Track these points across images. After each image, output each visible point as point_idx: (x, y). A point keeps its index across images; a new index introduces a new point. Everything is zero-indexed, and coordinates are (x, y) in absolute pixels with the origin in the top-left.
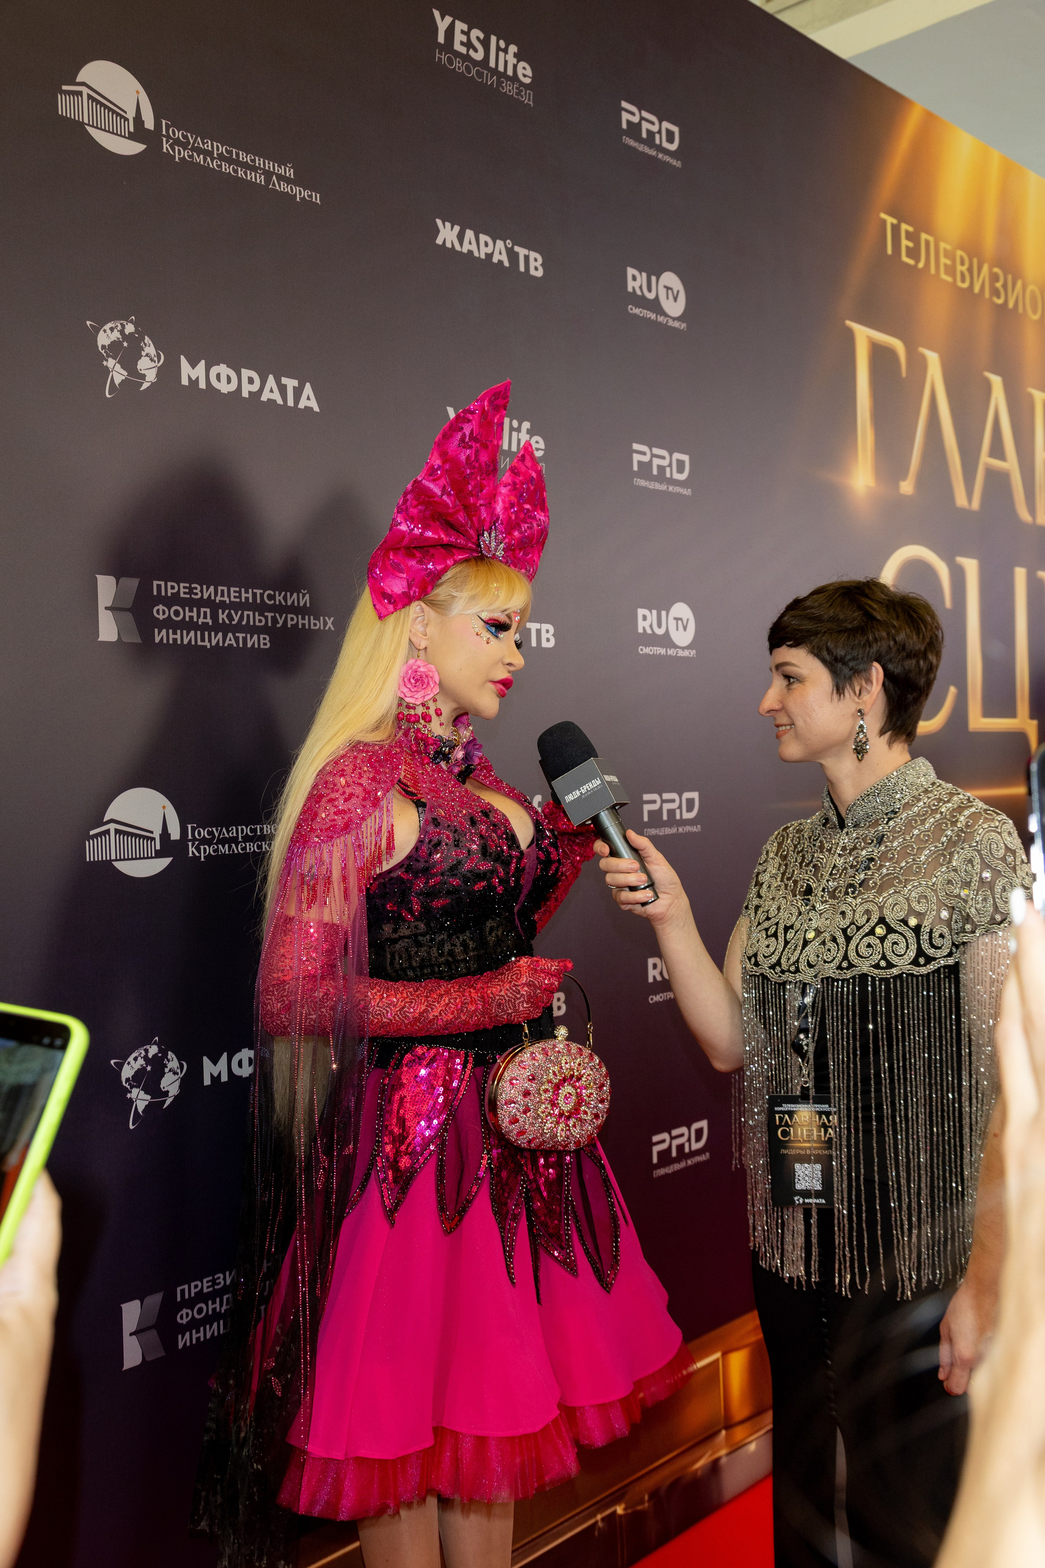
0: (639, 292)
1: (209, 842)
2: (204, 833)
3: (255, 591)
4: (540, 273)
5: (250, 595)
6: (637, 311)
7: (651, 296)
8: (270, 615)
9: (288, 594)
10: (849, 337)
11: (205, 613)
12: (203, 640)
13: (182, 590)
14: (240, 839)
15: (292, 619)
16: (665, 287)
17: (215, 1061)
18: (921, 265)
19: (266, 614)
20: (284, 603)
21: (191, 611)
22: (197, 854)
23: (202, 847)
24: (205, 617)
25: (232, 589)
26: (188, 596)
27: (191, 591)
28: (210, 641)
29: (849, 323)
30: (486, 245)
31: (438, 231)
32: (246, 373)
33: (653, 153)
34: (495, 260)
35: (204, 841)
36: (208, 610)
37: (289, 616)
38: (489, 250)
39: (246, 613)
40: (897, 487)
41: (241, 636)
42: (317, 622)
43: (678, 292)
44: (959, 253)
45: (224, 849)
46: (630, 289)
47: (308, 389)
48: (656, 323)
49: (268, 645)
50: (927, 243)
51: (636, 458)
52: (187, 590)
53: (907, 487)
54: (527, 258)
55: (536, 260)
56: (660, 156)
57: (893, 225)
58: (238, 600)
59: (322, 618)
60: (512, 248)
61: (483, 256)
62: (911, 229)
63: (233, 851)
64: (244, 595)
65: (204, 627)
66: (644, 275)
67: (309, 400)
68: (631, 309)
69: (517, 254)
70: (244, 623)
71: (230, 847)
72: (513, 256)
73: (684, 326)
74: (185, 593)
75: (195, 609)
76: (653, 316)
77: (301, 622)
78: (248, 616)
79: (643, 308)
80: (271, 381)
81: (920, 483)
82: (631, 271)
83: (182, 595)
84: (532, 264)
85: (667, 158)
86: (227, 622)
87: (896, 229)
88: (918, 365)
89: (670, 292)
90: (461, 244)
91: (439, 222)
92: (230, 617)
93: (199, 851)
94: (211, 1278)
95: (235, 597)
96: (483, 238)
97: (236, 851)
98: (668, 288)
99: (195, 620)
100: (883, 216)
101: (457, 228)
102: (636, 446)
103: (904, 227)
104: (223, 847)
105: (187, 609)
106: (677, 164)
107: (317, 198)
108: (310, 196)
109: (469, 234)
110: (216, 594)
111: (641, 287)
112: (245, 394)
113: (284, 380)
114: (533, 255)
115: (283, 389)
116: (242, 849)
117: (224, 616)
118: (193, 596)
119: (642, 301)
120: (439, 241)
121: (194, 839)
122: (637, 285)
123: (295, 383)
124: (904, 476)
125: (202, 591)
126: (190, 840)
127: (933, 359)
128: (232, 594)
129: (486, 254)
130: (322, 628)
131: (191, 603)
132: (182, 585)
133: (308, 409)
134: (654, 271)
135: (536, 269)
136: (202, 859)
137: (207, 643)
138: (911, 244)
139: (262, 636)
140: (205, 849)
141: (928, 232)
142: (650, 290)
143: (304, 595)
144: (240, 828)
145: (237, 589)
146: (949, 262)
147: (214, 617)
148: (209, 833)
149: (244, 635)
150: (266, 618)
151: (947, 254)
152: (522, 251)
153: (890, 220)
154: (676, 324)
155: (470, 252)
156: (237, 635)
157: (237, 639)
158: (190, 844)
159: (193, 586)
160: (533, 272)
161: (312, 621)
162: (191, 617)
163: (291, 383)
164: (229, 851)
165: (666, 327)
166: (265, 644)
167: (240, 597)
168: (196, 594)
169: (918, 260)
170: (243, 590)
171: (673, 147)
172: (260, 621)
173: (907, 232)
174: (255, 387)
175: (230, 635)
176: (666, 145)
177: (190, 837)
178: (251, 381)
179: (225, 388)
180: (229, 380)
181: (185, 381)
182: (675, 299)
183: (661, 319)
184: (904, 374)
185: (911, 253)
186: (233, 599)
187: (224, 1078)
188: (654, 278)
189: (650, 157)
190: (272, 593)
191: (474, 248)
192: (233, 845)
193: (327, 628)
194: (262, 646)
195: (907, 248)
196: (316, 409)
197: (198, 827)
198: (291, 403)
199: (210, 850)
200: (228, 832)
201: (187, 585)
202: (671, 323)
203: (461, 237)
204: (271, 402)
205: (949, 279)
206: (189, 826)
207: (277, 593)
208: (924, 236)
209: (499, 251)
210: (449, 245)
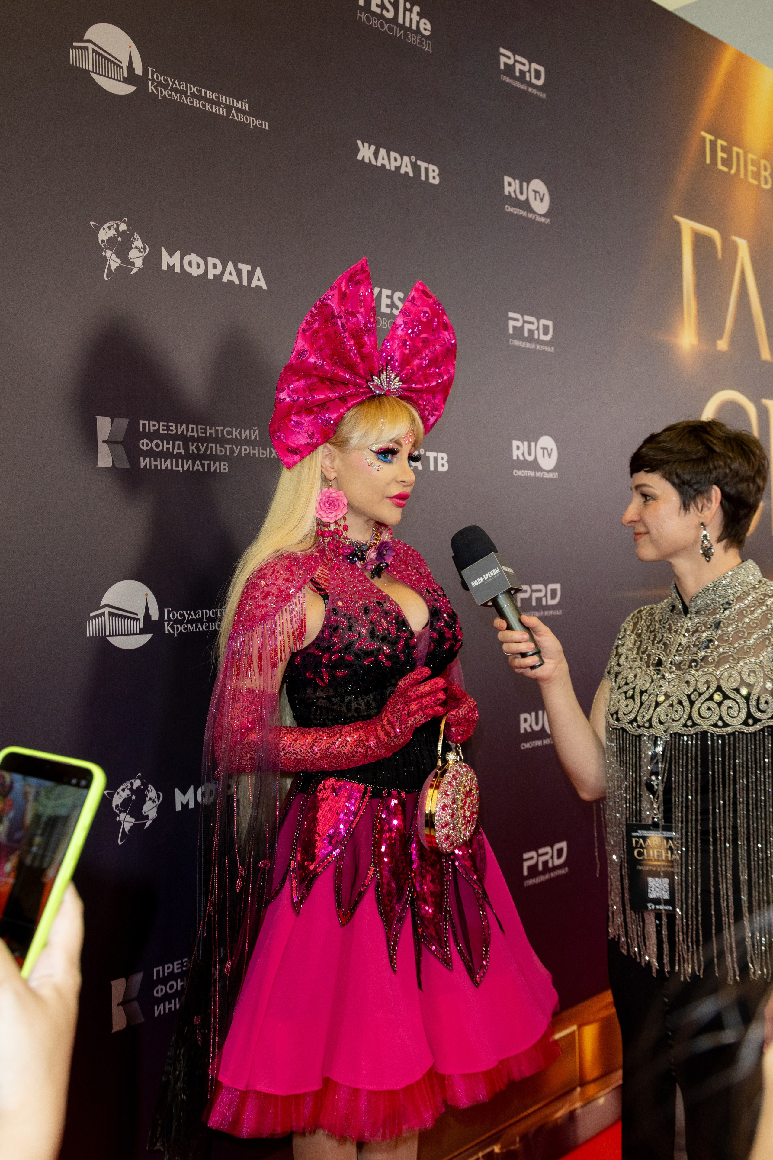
0: (513, 195)
1: (181, 622)
2: (177, 615)
3: (217, 428)
4: (437, 181)
5: (213, 431)
6: (512, 210)
7: (523, 198)
8: (228, 446)
9: (243, 430)
10: (677, 228)
11: (179, 445)
12: (177, 466)
13: (161, 428)
14: (205, 620)
15: (245, 450)
16: (534, 191)
17: (184, 793)
18: (733, 172)
19: (225, 446)
20: (239, 438)
21: (168, 443)
22: (172, 632)
23: (175, 626)
24: (179, 448)
25: (200, 427)
26: (166, 432)
27: (168, 428)
28: (182, 466)
29: (676, 217)
30: (396, 160)
31: (358, 150)
32: (211, 260)
33: (524, 87)
34: (402, 171)
35: (177, 621)
36: (181, 443)
37: (243, 447)
38: (398, 164)
39: (210, 445)
40: (715, 345)
41: (206, 462)
42: (265, 452)
43: (544, 194)
44: (763, 162)
45: (192, 628)
46: (506, 193)
47: (258, 272)
48: (526, 219)
49: (227, 470)
50: (738, 154)
51: (511, 323)
52: (165, 428)
53: (723, 345)
54: (427, 169)
55: (434, 171)
56: (530, 89)
57: (711, 141)
58: (204, 435)
59: (268, 449)
60: (416, 162)
61: (393, 169)
62: (725, 144)
63: (199, 629)
64: (208, 431)
65: (178, 456)
66: (517, 182)
67: (259, 281)
68: (508, 208)
69: (419, 167)
70: (208, 453)
71: (197, 626)
72: (416, 168)
73: (548, 221)
74: (163, 430)
75: (171, 442)
76: (524, 214)
77: (252, 452)
78: (212, 447)
79: (517, 207)
80: (230, 266)
81: (733, 342)
82: (507, 179)
83: (161, 432)
84: (431, 174)
85: (535, 92)
86: (196, 452)
87: (713, 144)
88: (731, 250)
89: (537, 194)
90: (376, 159)
91: (359, 143)
92: (198, 448)
93: (173, 629)
94: (180, 962)
95: (202, 433)
96: (393, 154)
97: (201, 630)
98: (536, 192)
99: (171, 450)
100: (703, 134)
101: (373, 147)
102: (511, 315)
103: (720, 142)
104: (192, 626)
105: (165, 442)
106: (543, 95)
107: (266, 126)
108: (261, 124)
109: (383, 152)
110: (187, 431)
111: (515, 191)
112: (210, 277)
113: (240, 266)
114: (432, 167)
115: (239, 272)
116: (206, 628)
117: (194, 448)
118: (170, 432)
119: (515, 202)
120: (359, 157)
121: (169, 620)
122: (512, 189)
123: (249, 267)
124: (720, 336)
125: (176, 428)
126: (166, 621)
127: (743, 245)
128: (200, 431)
129: (396, 167)
130: (268, 456)
131: (168, 438)
132: (161, 424)
133: (259, 288)
134: (525, 178)
135: (434, 178)
136: (176, 635)
137: (180, 469)
138: (725, 156)
139: (222, 463)
140: (178, 628)
141: (738, 146)
142: (522, 193)
143: (254, 431)
144: (204, 611)
145: (204, 427)
146: (755, 169)
147: (186, 448)
148: (181, 615)
149: (209, 462)
150: (226, 449)
151: (754, 163)
152: (423, 165)
153: (709, 137)
154: (542, 220)
155: (383, 166)
156: (203, 462)
157: (203, 465)
158: (166, 623)
159: (170, 424)
160: (431, 181)
161: (261, 451)
162: (168, 449)
163: (245, 268)
164: (196, 629)
165: (534, 221)
166: (225, 469)
167: (205, 433)
168: (172, 430)
169: (730, 167)
170: (208, 427)
171: (540, 83)
172: (221, 451)
173: (722, 146)
174: (218, 271)
175: (198, 462)
176: (534, 81)
177: (166, 618)
178: (215, 266)
179: (195, 272)
180: (198, 266)
181: (165, 267)
182: (542, 200)
183: (530, 216)
184: (720, 256)
185: (725, 162)
186: (200, 434)
187: (191, 806)
188: (525, 184)
189: (522, 90)
190: (230, 429)
191: (386, 162)
192: (199, 625)
194: (222, 471)
195: (722, 158)
196: (265, 287)
197: (172, 610)
198: (245, 283)
199: (182, 628)
200: (195, 615)
201: (166, 424)
202: (538, 219)
203: (376, 154)
204: (230, 282)
205: (755, 182)
206: (166, 610)
207: (234, 429)
208: (735, 149)
209: (405, 165)
210: (367, 160)
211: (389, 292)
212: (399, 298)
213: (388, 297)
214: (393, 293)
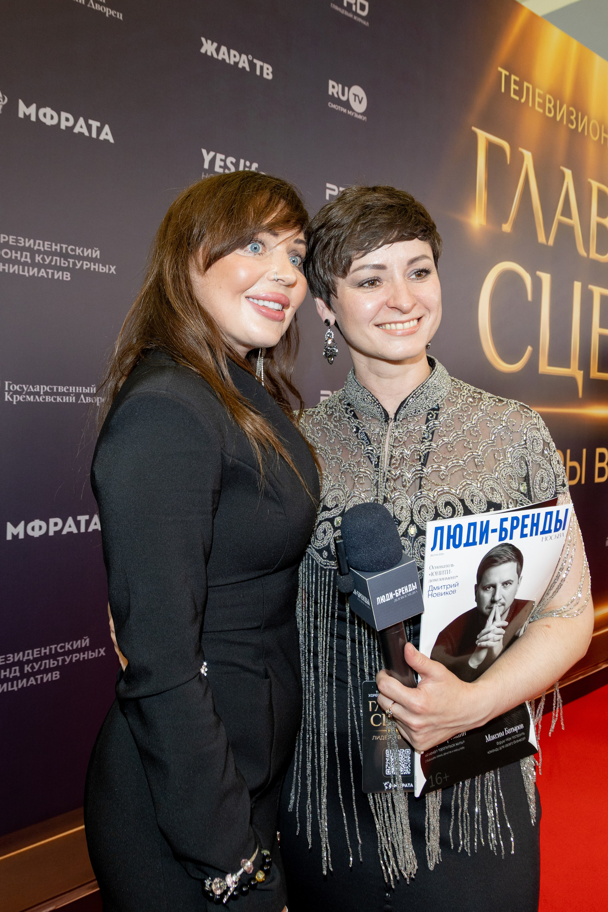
0: (336, 95)
1: (20, 394)
2: (17, 387)
3: (62, 245)
4: (270, 77)
5: (58, 248)
6: (334, 106)
7: (344, 99)
8: (71, 261)
9: (85, 250)
10: (474, 137)
11: (26, 255)
12: (23, 271)
13: (11, 240)
14: (42, 393)
15: (87, 265)
16: (354, 94)
17: (15, 526)
18: (523, 100)
19: (69, 260)
20: (81, 254)
21: (16, 253)
22: (11, 400)
23: (15, 396)
24: (26, 257)
25: (46, 243)
26: (15, 244)
27: (17, 241)
28: (28, 272)
29: (474, 128)
30: (235, 56)
31: (202, 45)
32: (64, 115)
33: (350, 15)
34: (240, 66)
35: (16, 392)
36: (28, 254)
37: (85, 263)
38: (237, 60)
39: (55, 258)
40: (501, 227)
41: (50, 271)
42: (104, 268)
43: (362, 98)
44: (548, 96)
45: (31, 399)
46: (330, 93)
47: (107, 128)
48: (346, 114)
49: (69, 279)
50: (528, 89)
51: (328, 192)
52: (14, 240)
53: (507, 228)
54: (262, 68)
55: (268, 69)
56: (355, 18)
57: (506, 75)
58: (50, 250)
59: (107, 266)
60: (252, 60)
61: (232, 63)
62: (517, 79)
63: (37, 400)
64: (54, 247)
65: (25, 264)
66: (340, 86)
67: (107, 134)
68: (330, 105)
69: (255, 65)
70: (53, 263)
71: (34, 398)
72: (252, 65)
73: (365, 118)
74: (13, 242)
75: (19, 252)
76: (345, 111)
77: (93, 267)
78: (56, 260)
79: (338, 105)
80: (81, 121)
81: (515, 225)
82: (331, 83)
83: (11, 243)
84: (265, 71)
85: (360, 20)
86: (41, 262)
87: (508, 79)
88: (519, 159)
89: (357, 98)
90: (218, 54)
91: (203, 40)
92: (43, 259)
93: (12, 398)
94: (4, 656)
95: (48, 248)
96: (233, 52)
97: (38, 400)
98: (355, 95)
99: (19, 258)
100: (500, 69)
101: (215, 45)
102: (328, 185)
103: (513, 77)
104: (30, 397)
105: (13, 252)
106: (366, 24)
107: (120, 16)
108: (116, 15)
109: (224, 49)
110: (35, 245)
111: (337, 93)
112: (63, 127)
113: (90, 122)
114: (266, 66)
115: (89, 127)
116: (43, 399)
117: (40, 259)
118: (19, 244)
119: (338, 101)
120: (203, 51)
121: (9, 391)
122: (335, 91)
123: (98, 124)
124: (506, 221)
125: (25, 242)
126: (7, 391)
127: (528, 157)
128: (46, 246)
129: (235, 62)
130: (107, 272)
131: (16, 249)
132: (11, 237)
133: (106, 141)
134: (347, 83)
135: (268, 74)
136: (15, 403)
137: (26, 274)
138: (517, 88)
139: (65, 273)
140: (17, 398)
141: (529, 82)
142: (343, 94)
143: (96, 251)
144: (42, 387)
145: (50, 243)
146: (541, 101)
147: (33, 258)
148: (20, 388)
149: (52, 271)
150: (69, 262)
151: (540, 96)
152: (258, 63)
153: (504, 72)
154: (360, 117)
155: (224, 60)
156: (48, 270)
157: (47, 273)
158: (6, 393)
159: (19, 238)
160: (265, 76)
161: (101, 267)
162: (16, 257)
163: (95, 124)
164: (34, 399)
165: (353, 117)
166: (67, 278)
167: (51, 248)
168: (21, 243)
169: (521, 97)
170: (54, 244)
171: (365, 13)
172: (64, 264)
173: (515, 80)
174: (71, 123)
175: (43, 270)
176: (359, 11)
177: (7, 389)
178: (67, 120)
179: (48, 122)
180: (52, 117)
181: (21, 115)
182: (360, 102)
183: (350, 113)
184: (508, 162)
185: (516, 92)
186: (46, 249)
187: (21, 536)
188: (346, 89)
190: (74, 247)
191: (226, 57)
192: (37, 397)
193: (111, 272)
194: (65, 279)
195: (514, 89)
196: (112, 141)
197: (12, 383)
198: (94, 135)
199: (20, 398)
200: (34, 388)
201: (15, 237)
202: (356, 116)
203: (218, 50)
204: (81, 134)
205: (541, 111)
206: (7, 383)
207: (77, 248)
208: (526, 84)
209: (243, 62)
210: (209, 54)
211: (223, 157)
212: (232, 163)
213: (221, 160)
214: (226, 158)
